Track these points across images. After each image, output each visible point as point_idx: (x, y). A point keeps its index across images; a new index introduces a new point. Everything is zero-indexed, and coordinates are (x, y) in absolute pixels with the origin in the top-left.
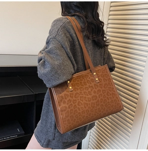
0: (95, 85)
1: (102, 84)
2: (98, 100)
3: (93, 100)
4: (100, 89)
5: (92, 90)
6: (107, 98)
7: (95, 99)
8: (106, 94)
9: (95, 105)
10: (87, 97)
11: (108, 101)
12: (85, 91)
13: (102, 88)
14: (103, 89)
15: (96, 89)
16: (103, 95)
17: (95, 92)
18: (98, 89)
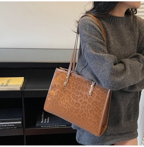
0: (86, 95)
1: (92, 100)
2: (79, 110)
3: (75, 106)
4: (88, 102)
5: (80, 97)
6: (88, 114)
7: (77, 107)
8: (89, 110)
9: (74, 111)
10: (73, 99)
11: (87, 117)
12: (74, 93)
13: (89, 102)
14: (90, 104)
15: (84, 99)
16: (86, 108)
17: (81, 101)
18: (85, 100)
